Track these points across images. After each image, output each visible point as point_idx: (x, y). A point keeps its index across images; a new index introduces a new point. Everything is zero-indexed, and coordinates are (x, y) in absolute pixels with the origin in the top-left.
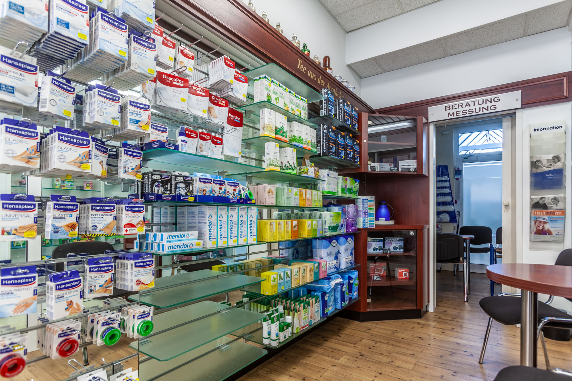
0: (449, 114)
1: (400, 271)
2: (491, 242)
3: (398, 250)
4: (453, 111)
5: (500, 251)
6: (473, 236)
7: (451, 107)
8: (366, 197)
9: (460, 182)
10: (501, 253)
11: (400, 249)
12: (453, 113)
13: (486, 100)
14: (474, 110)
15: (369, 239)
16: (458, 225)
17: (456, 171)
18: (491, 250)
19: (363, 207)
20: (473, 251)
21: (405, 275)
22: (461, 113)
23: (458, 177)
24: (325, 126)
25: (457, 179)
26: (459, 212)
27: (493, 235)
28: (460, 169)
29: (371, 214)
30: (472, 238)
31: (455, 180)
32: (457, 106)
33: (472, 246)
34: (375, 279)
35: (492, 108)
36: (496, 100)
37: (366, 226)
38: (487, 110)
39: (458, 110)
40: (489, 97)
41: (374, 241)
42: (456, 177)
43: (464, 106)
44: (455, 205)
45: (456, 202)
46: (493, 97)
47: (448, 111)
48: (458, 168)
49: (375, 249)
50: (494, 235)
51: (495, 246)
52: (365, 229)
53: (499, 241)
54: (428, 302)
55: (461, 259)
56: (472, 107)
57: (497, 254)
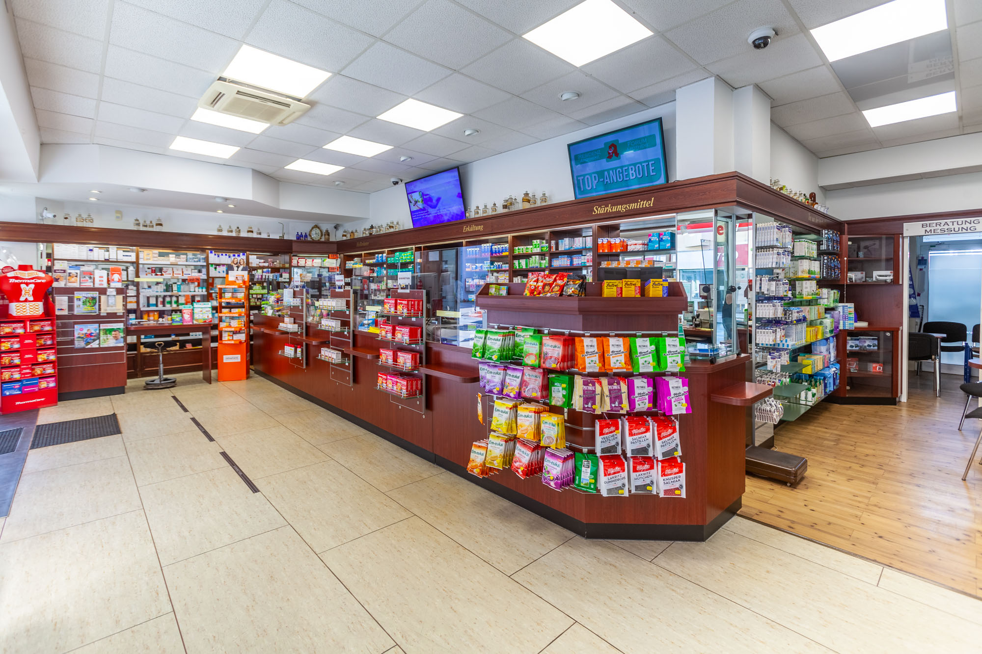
0: (926, 230)
1: (874, 365)
2: (965, 341)
3: (872, 348)
4: (930, 228)
5: (977, 350)
6: (945, 335)
7: (928, 225)
8: (846, 304)
9: (924, 272)
10: (978, 352)
11: (874, 347)
12: (931, 230)
13: (966, 221)
14: (953, 229)
15: (848, 338)
16: (922, 320)
17: (919, 260)
18: (966, 348)
19: (843, 312)
20: (944, 349)
21: (880, 369)
22: (939, 231)
23: (923, 267)
24: (826, 258)
25: (921, 270)
26: (923, 306)
27: (967, 332)
28: (925, 258)
29: (850, 318)
30: (945, 337)
31: (918, 270)
32: (934, 225)
33: (943, 344)
34: (852, 371)
35: (972, 229)
36: (975, 222)
37: (847, 328)
38: (967, 230)
39: (935, 228)
40: (968, 220)
41: (852, 340)
42: (919, 267)
43: (942, 225)
44: (917, 297)
45: (919, 295)
46: (973, 219)
47: (926, 229)
48: (923, 258)
49: (852, 346)
50: (970, 333)
51: (971, 344)
52: (845, 330)
53: (976, 339)
54: (901, 393)
55: (933, 357)
56: (951, 226)
57: (974, 353)
